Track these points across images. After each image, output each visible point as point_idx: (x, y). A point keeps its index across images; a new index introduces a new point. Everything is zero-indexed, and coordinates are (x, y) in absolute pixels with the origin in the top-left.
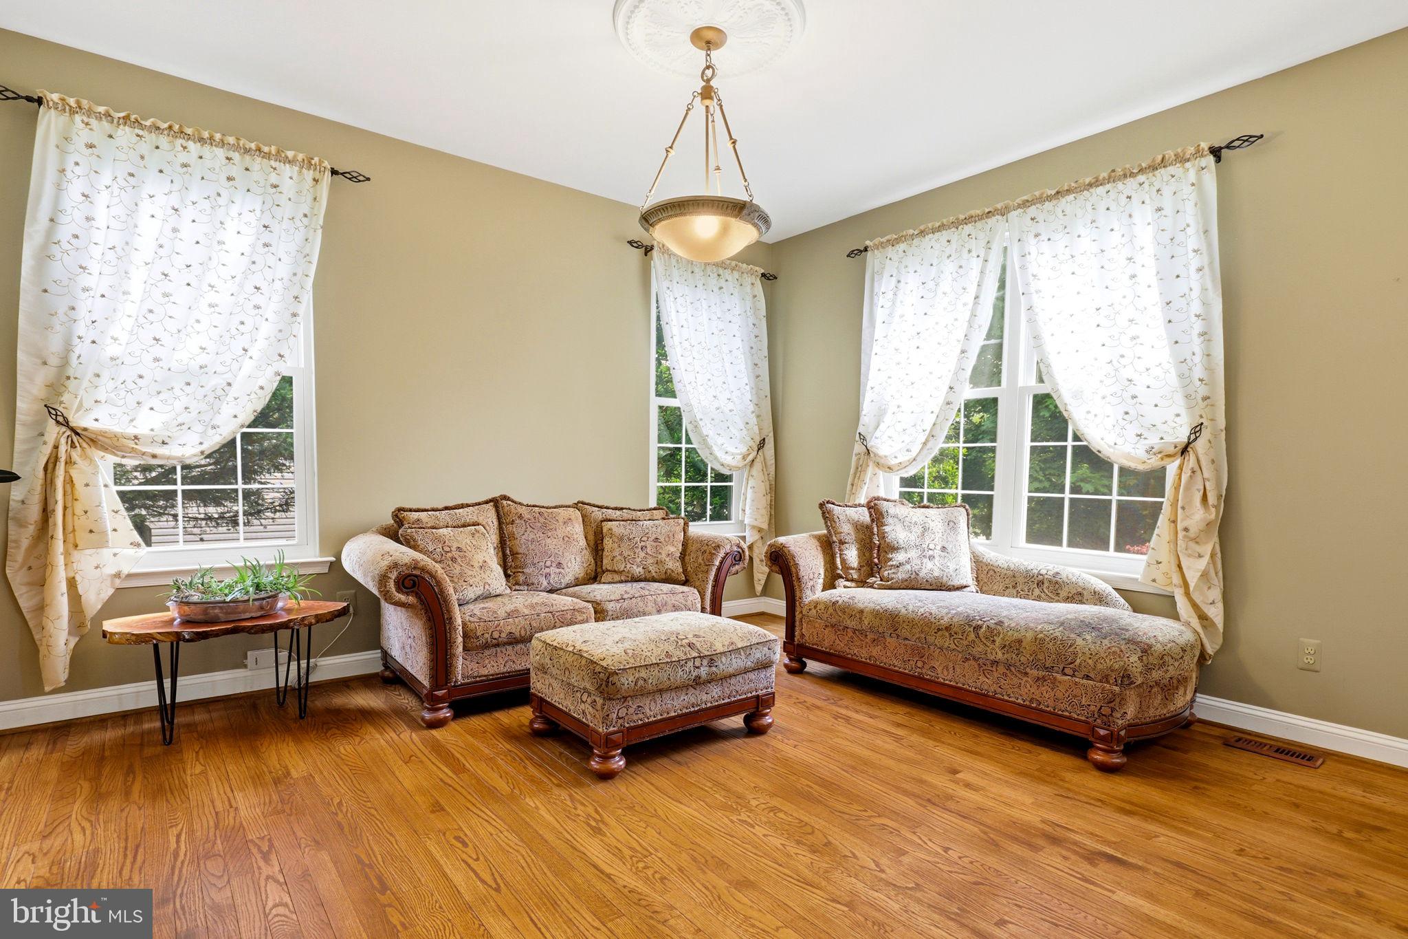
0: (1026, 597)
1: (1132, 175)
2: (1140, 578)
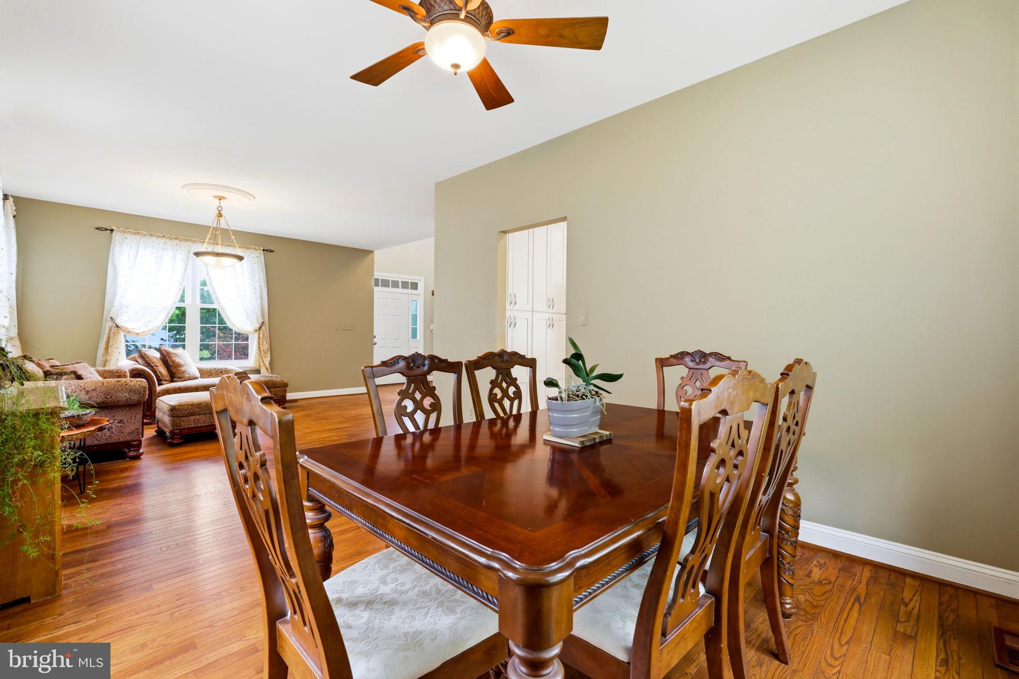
2: (250, 366)
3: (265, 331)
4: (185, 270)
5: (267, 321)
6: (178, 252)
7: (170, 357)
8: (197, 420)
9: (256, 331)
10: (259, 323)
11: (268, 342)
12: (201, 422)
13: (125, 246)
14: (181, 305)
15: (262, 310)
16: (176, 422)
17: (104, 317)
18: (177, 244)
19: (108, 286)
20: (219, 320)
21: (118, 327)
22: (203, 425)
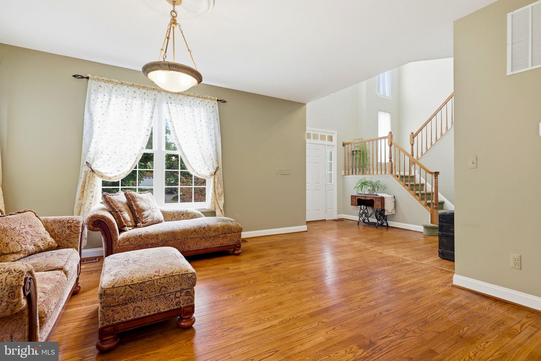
0: (179, 220)
1: (200, 98)
2: (207, 208)
3: (219, 175)
4: (152, 117)
5: (221, 167)
6: (146, 101)
7: (135, 202)
8: (138, 309)
9: (212, 175)
10: (214, 168)
11: (222, 185)
12: (144, 311)
13: (99, 94)
14: (148, 151)
15: (217, 157)
16: (106, 314)
17: (82, 162)
18: (145, 93)
19: (85, 132)
20: (181, 166)
21: (93, 171)
22: (147, 314)
